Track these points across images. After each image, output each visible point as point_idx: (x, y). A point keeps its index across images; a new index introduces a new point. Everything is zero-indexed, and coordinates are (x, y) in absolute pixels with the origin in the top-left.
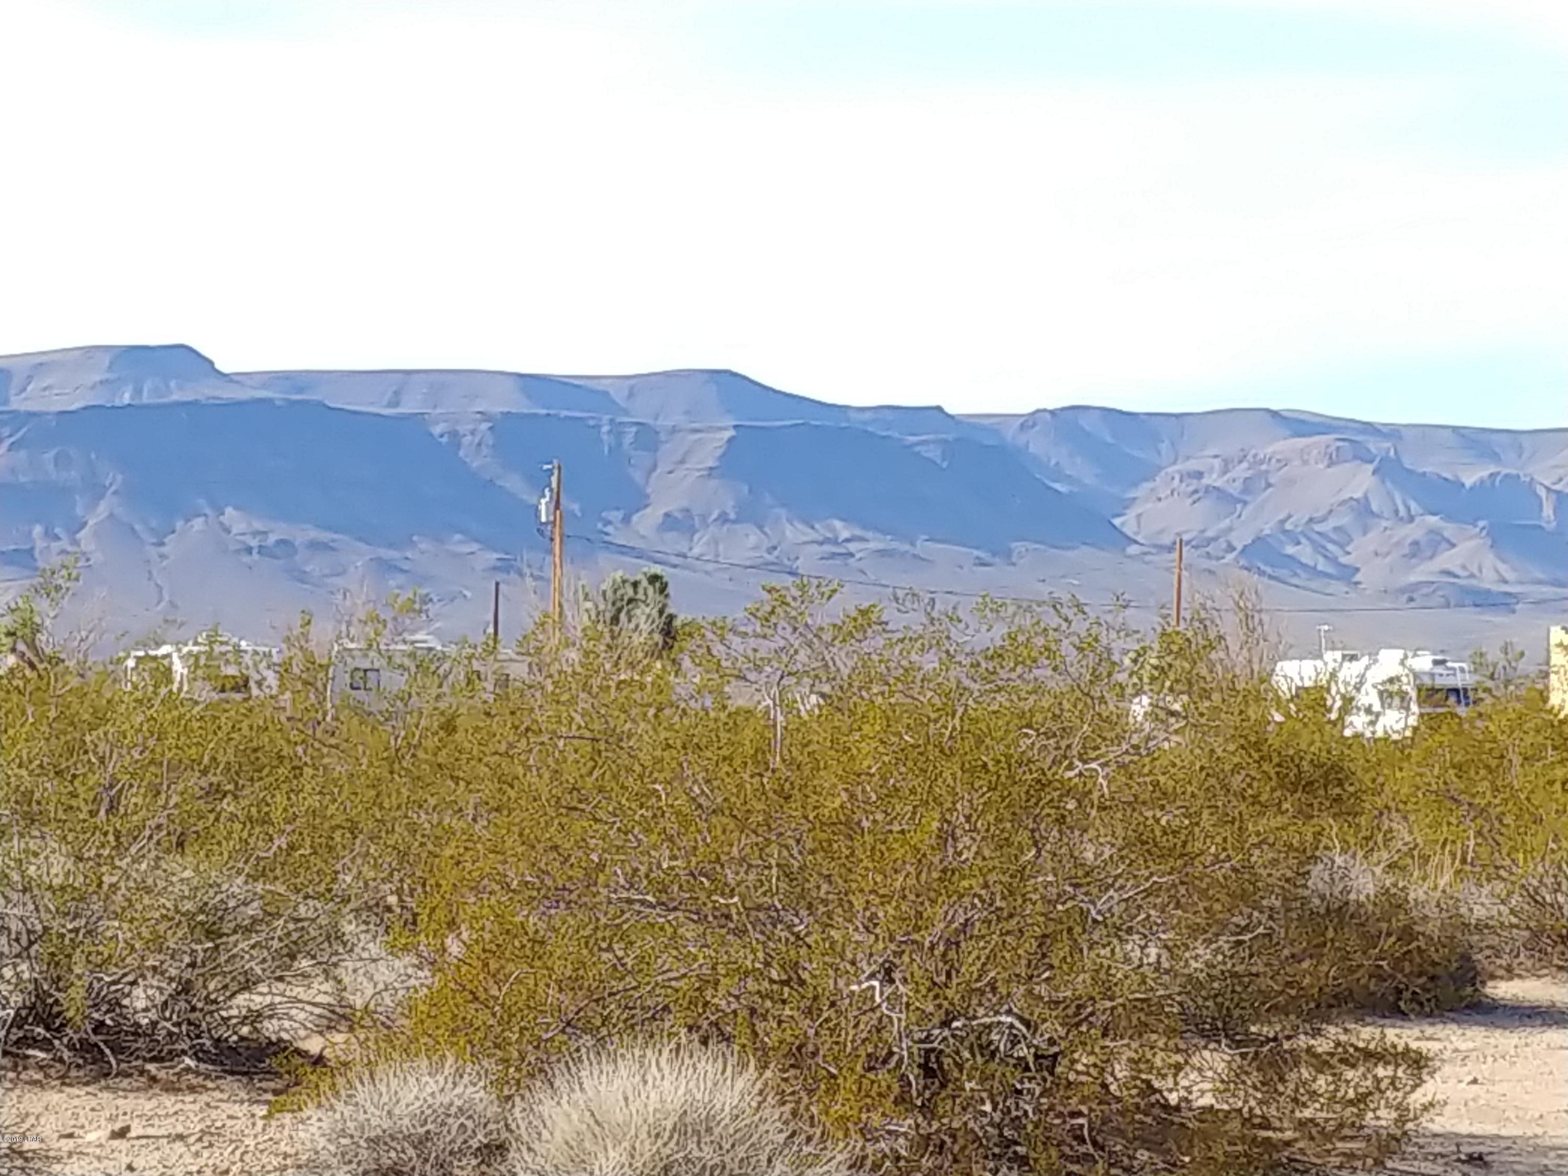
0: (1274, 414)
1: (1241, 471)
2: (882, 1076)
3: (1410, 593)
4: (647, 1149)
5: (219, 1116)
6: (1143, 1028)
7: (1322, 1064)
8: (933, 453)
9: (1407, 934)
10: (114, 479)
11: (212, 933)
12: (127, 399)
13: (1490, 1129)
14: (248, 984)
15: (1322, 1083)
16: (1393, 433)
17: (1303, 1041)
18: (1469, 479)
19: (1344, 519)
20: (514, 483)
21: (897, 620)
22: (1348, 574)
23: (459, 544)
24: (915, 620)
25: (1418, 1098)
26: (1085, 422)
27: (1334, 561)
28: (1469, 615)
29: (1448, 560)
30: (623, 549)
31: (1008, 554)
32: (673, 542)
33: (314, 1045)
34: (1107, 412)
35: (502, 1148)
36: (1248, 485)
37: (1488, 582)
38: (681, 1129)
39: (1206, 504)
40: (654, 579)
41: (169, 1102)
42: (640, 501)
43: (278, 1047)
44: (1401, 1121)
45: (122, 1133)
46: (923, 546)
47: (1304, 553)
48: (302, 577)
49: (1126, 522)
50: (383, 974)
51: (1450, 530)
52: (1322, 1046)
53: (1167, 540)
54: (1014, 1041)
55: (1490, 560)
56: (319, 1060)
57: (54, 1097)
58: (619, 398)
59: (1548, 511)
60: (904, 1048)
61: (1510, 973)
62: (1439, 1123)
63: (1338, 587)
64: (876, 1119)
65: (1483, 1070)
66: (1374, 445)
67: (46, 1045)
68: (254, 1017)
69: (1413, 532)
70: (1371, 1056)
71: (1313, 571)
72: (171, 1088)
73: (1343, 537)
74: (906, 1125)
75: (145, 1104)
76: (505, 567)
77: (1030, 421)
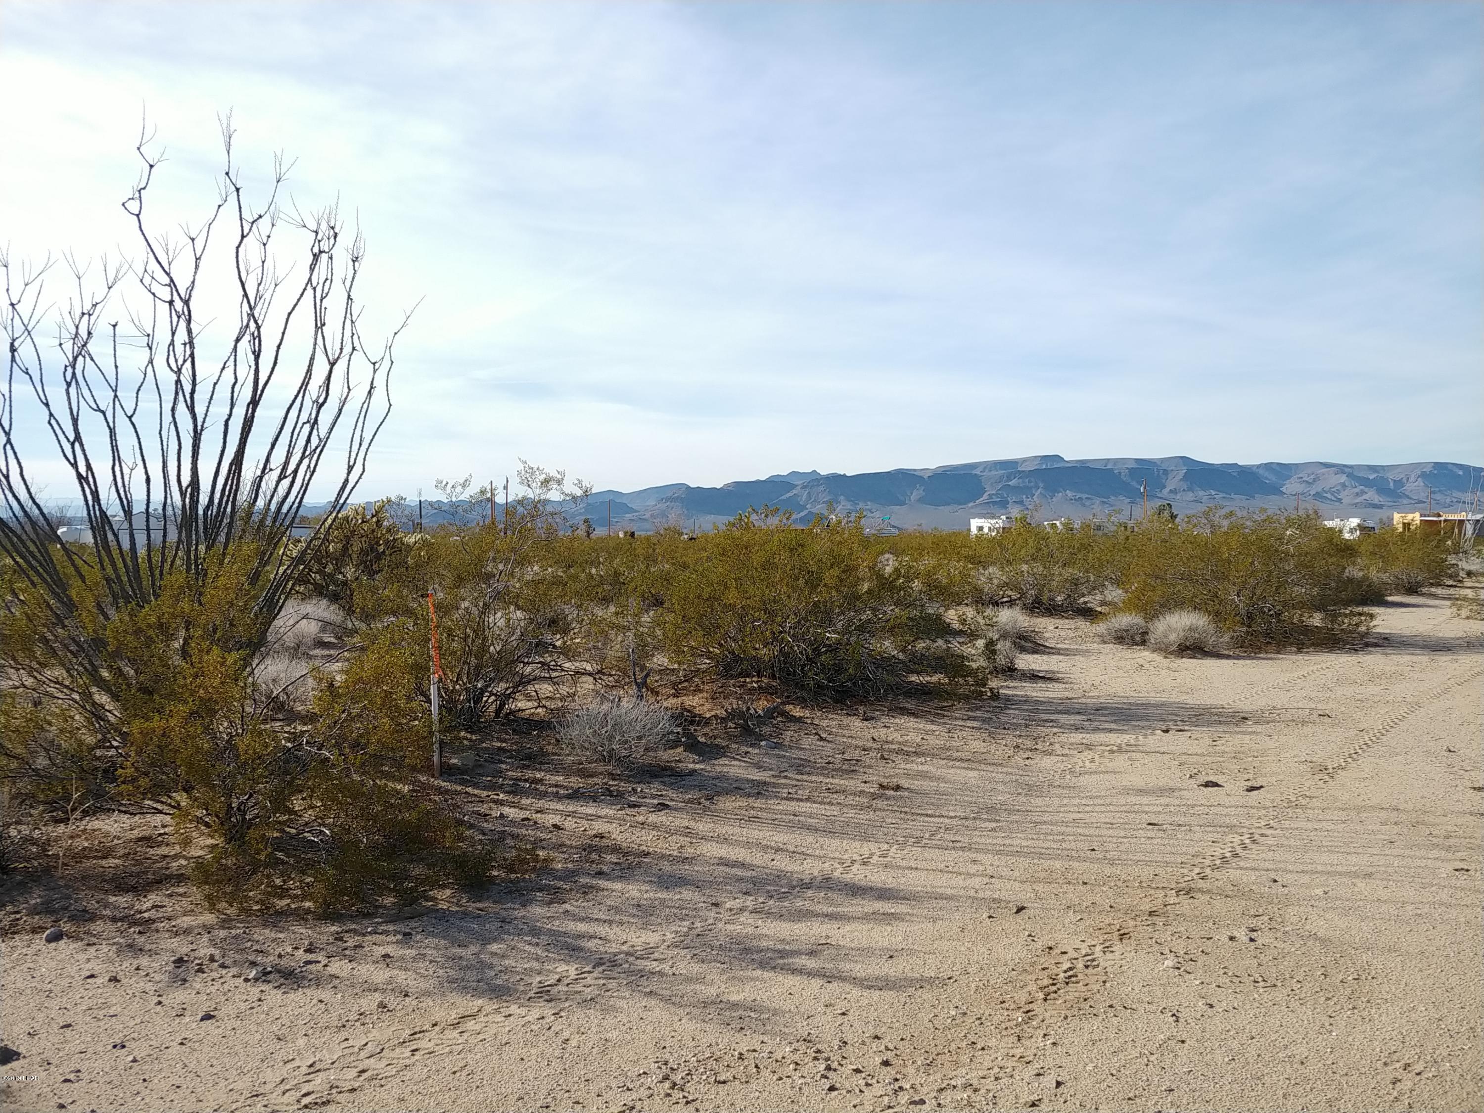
0: (1321, 463)
1: (1312, 477)
2: (1237, 618)
3: (1356, 505)
4: (1182, 634)
5: (1078, 624)
6: (1302, 608)
7: (1346, 616)
8: (1235, 474)
9: (1369, 586)
10: (1041, 485)
11: (1076, 585)
12: (1044, 467)
13: (1388, 631)
14: (1084, 596)
15: (1346, 621)
16: (1351, 467)
17: (1342, 611)
18: (1371, 477)
19: (1339, 487)
20: (1134, 483)
21: (1239, 514)
22: (1340, 500)
23: (1121, 498)
24: (1245, 513)
25: (1372, 624)
26: (1274, 466)
27: (1335, 497)
28: (1371, 510)
29: (1365, 497)
30: (1161, 498)
31: (1254, 497)
32: (1172, 496)
33: (1099, 609)
34: (1278, 464)
35: (1147, 633)
36: (1315, 480)
37: (1376, 501)
38: (1190, 629)
39: (1303, 485)
40: (1169, 504)
41: (1067, 621)
42: (1164, 487)
43: (1090, 610)
44: (1368, 629)
45: (1057, 628)
46: (1233, 496)
47: (1329, 496)
48: (1084, 505)
49: (1284, 489)
50: (1114, 594)
51: (1366, 490)
52: (1348, 612)
53: (1294, 493)
54: (1269, 611)
55: (1376, 496)
56: (1101, 613)
57: (1040, 620)
58: (1159, 463)
59: (1392, 484)
60: (1243, 612)
61: (1391, 595)
62: (1377, 630)
63: (1337, 504)
64: (1237, 628)
65: (1385, 618)
66: (1346, 470)
67: (1038, 608)
68: (1085, 603)
69: (1357, 490)
70: (1360, 614)
71: (1331, 500)
72: (1067, 618)
73: (1338, 492)
74: (1244, 629)
75: (1061, 622)
76: (1132, 502)
77: (1259, 466)
